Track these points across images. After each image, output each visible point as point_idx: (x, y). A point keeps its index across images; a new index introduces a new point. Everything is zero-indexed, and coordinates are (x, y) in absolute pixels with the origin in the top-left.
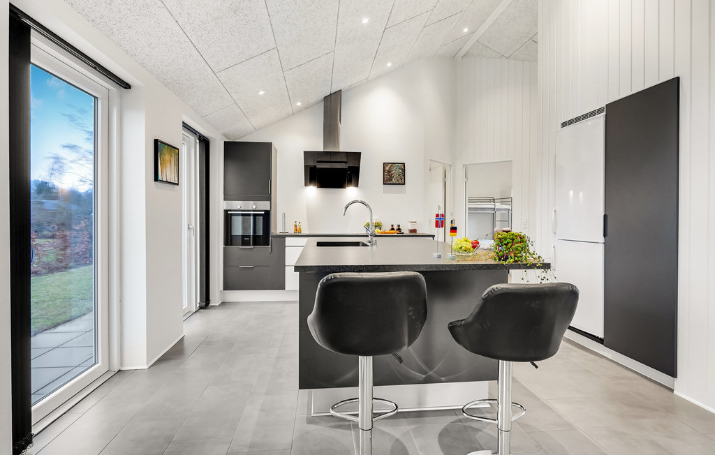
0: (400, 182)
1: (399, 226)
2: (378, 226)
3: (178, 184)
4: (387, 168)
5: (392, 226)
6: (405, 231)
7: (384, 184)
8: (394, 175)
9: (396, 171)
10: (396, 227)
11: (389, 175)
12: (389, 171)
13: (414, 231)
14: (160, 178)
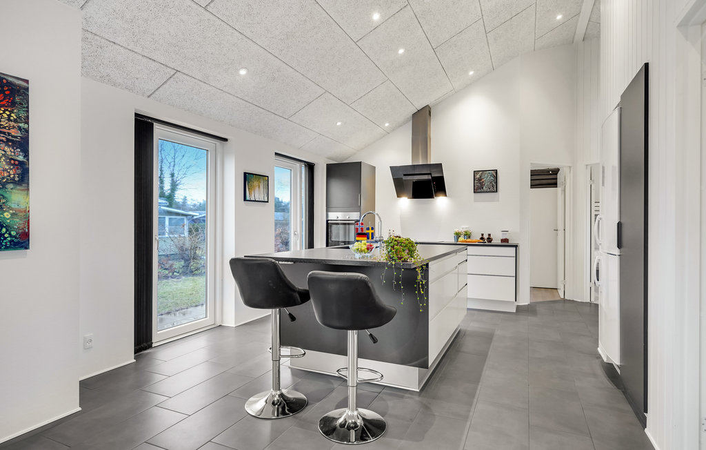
0: (492, 189)
1: (489, 235)
2: (468, 235)
3: (268, 202)
4: (478, 176)
5: (482, 235)
6: (496, 241)
7: (474, 192)
8: (485, 183)
9: (487, 179)
10: (486, 237)
11: (480, 183)
12: (480, 179)
13: (505, 240)
14: (248, 198)
